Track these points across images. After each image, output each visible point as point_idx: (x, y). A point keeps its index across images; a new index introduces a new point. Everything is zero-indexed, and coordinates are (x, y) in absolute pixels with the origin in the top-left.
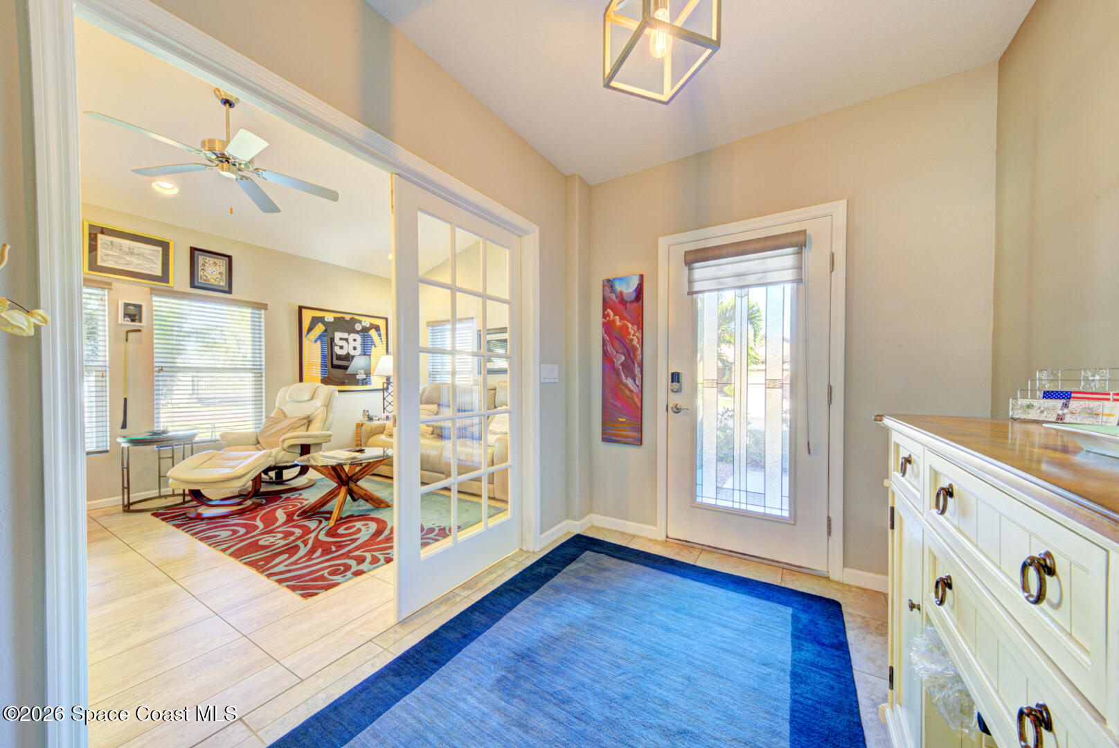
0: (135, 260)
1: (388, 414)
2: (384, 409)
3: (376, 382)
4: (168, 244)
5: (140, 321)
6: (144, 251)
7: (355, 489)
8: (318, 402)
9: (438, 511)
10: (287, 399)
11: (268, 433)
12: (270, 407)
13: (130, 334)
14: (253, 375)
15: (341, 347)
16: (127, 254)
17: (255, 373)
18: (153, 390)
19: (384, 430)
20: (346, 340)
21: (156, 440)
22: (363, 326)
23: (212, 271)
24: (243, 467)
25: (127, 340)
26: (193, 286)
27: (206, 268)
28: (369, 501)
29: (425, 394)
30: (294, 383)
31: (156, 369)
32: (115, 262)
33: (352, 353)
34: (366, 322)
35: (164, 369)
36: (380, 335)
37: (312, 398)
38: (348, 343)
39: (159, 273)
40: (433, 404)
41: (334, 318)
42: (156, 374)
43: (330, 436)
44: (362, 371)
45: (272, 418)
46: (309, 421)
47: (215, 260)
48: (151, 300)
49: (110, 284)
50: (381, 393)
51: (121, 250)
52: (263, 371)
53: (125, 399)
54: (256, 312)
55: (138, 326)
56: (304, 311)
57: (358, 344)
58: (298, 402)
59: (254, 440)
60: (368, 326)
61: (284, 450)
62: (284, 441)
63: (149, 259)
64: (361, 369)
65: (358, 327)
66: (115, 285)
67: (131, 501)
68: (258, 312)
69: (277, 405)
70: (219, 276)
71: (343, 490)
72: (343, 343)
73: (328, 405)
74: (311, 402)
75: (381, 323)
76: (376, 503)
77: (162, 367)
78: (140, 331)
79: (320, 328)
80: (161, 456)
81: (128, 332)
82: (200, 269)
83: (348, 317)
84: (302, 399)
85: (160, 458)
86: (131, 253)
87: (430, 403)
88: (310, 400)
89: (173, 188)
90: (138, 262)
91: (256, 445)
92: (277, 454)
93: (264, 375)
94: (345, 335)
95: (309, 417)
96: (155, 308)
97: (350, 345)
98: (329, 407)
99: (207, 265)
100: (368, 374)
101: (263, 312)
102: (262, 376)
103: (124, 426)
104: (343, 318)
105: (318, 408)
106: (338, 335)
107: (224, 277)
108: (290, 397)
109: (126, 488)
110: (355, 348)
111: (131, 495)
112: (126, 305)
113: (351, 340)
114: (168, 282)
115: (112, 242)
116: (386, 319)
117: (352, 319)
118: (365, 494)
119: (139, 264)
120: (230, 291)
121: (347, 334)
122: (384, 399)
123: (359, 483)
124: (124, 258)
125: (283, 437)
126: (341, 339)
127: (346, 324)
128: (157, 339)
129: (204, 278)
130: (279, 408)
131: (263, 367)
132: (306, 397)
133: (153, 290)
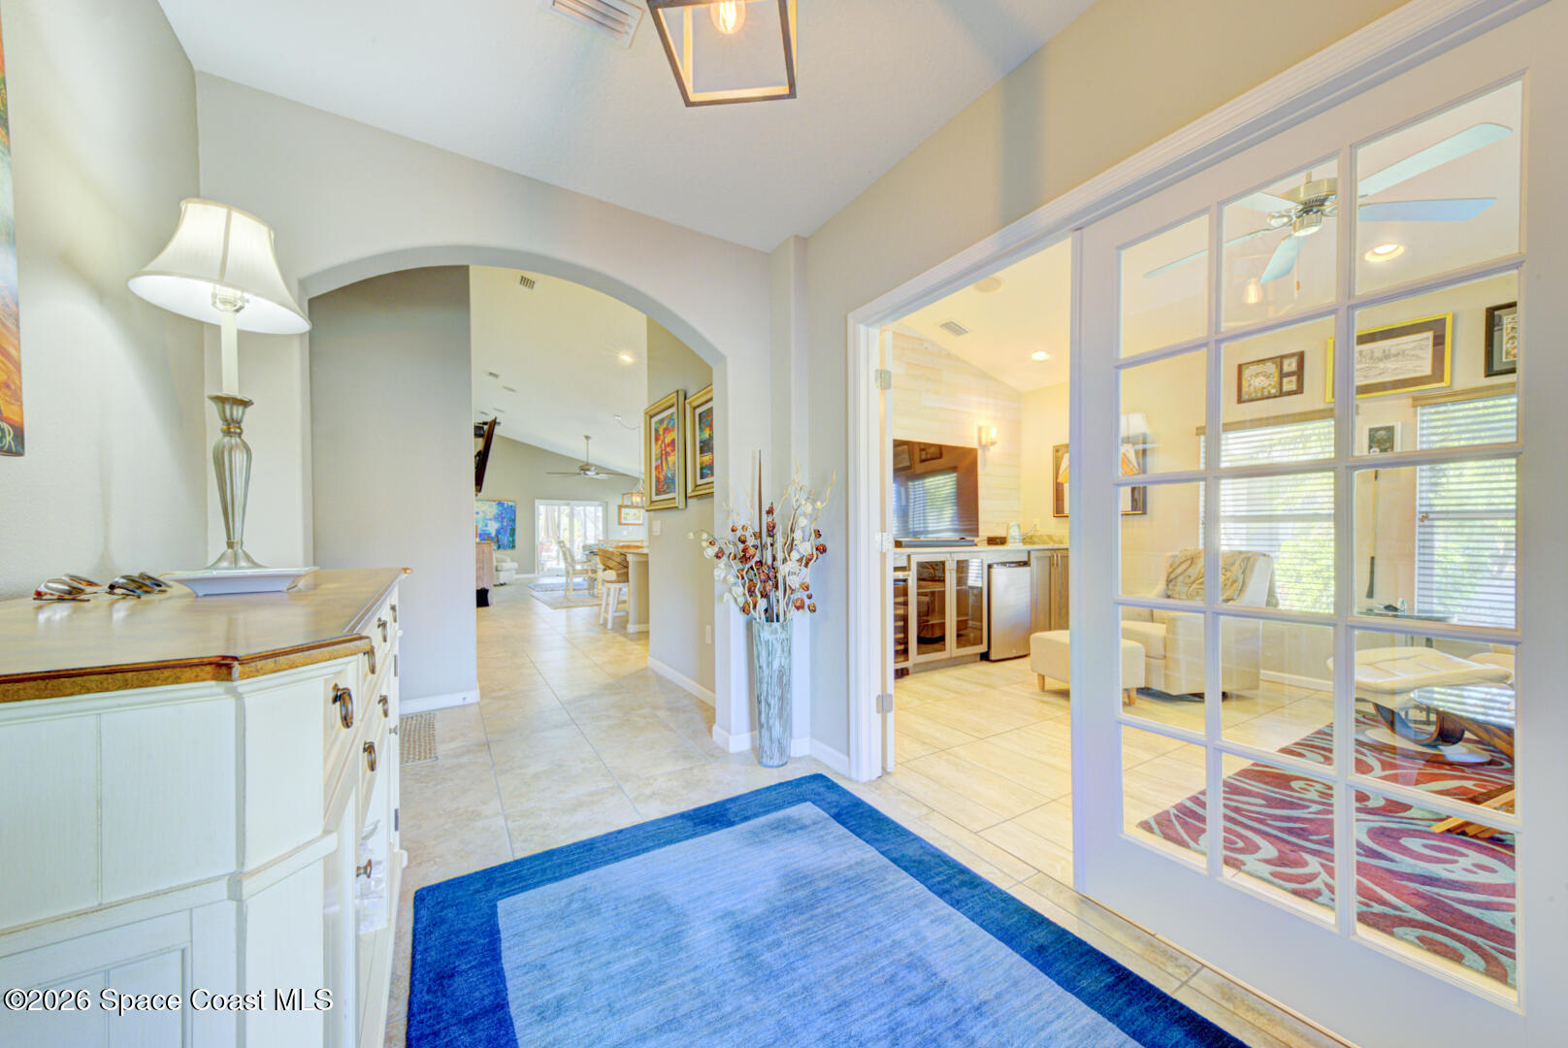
0: (1390, 365)
4: (1444, 321)
5: (1393, 450)
6: (1404, 347)
25: (1376, 479)
26: (1489, 373)
31: (1419, 516)
32: (1365, 377)
35: (1431, 516)
39: (1428, 370)
42: (1419, 523)
48: (1411, 416)
51: (1374, 357)
53: (1373, 558)
63: (1413, 355)
66: (1362, 409)
77: (1427, 513)
82: (1506, 339)
86: (1386, 356)
89: (1397, 249)
90: (1394, 367)
96: (1414, 427)
103: (1370, 595)
112: (1373, 431)
114: (1441, 381)
115: (1361, 352)
119: (1396, 369)
124: (1377, 367)
133: (1416, 399)
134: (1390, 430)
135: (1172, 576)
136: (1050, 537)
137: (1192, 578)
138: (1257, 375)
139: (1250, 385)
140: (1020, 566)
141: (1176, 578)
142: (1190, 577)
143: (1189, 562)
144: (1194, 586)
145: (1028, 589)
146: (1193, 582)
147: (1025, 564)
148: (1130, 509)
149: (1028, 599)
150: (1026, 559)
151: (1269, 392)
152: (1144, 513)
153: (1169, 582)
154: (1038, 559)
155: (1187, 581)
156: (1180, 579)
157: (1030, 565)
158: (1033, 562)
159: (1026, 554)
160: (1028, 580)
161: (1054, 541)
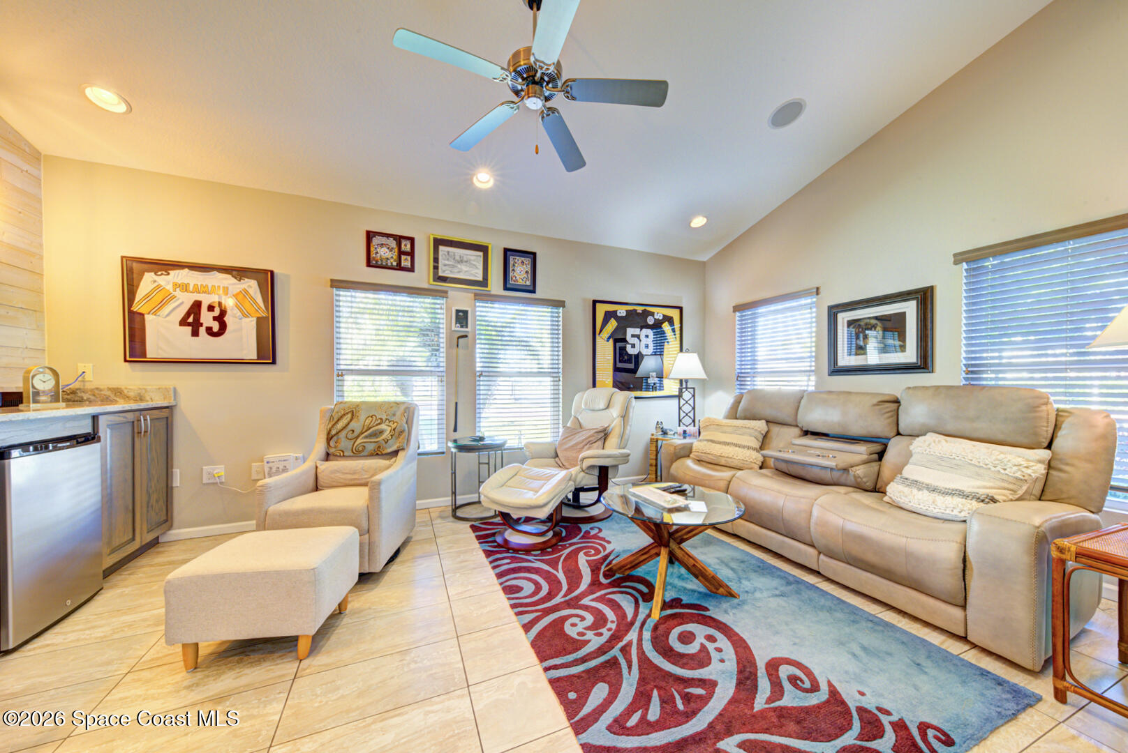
0: (464, 268)
1: (685, 428)
2: (680, 421)
3: (671, 387)
4: (487, 247)
5: (467, 327)
6: (470, 257)
7: (679, 553)
8: (615, 412)
9: (842, 644)
10: (583, 407)
11: (567, 446)
12: (567, 415)
13: (461, 340)
14: (552, 379)
15: (633, 346)
16: (459, 262)
17: (553, 377)
18: (475, 395)
19: (691, 452)
20: (638, 337)
21: (475, 446)
22: (655, 319)
23: (520, 272)
24: (544, 493)
25: (458, 346)
26: (506, 288)
27: (515, 269)
28: (700, 578)
29: (741, 405)
30: (588, 389)
31: (478, 374)
32: (451, 271)
33: (644, 351)
34: (659, 314)
35: (484, 374)
36: (674, 330)
37: (608, 407)
38: (640, 341)
39: (480, 278)
40: (759, 420)
41: (627, 311)
42: (478, 378)
43: (629, 455)
44: (654, 374)
45: (569, 428)
46: (604, 435)
47: (523, 259)
48: (475, 306)
49: (446, 292)
50: (675, 401)
51: (454, 259)
52: (561, 375)
53: (456, 403)
54: (554, 310)
55: (464, 332)
56: (598, 305)
57: (650, 342)
58: (593, 410)
59: (553, 453)
60: (661, 318)
61: (583, 471)
62: (583, 459)
63: (474, 265)
64: (654, 372)
65: (650, 321)
66: (451, 293)
67: (457, 506)
68: (556, 310)
69: (573, 413)
70: (525, 276)
71: (664, 553)
72: (635, 341)
73: (625, 416)
74: (607, 410)
75: (674, 314)
76: (711, 584)
77: (482, 372)
78: (466, 336)
79: (613, 324)
80: (481, 462)
81: (459, 338)
82: (511, 269)
83: (640, 309)
84: (597, 408)
85: (479, 463)
86: (461, 261)
87: (754, 418)
88: (605, 409)
90: (466, 269)
91: (555, 458)
92: (576, 475)
93: (561, 379)
94: (637, 331)
95: (605, 430)
96: (478, 313)
97: (642, 343)
98: (626, 418)
99: (516, 265)
100: (660, 377)
101: (561, 310)
102: (559, 380)
103: (455, 430)
104: (635, 310)
105: (615, 419)
106: (630, 331)
107: (529, 275)
108: (586, 404)
109: (454, 493)
110: (647, 346)
111: (457, 497)
112: (458, 311)
113: (642, 337)
114: (487, 287)
115: (448, 252)
116: (681, 309)
117: (644, 311)
118: (694, 565)
119: (466, 271)
120: (534, 291)
121: (639, 330)
122: (680, 408)
123: (684, 545)
124: (456, 267)
125: (581, 456)
126: (633, 336)
127: (638, 318)
128: (479, 344)
129: (514, 278)
130: (575, 417)
131: (560, 370)
132: (602, 405)
133: (476, 295)
134: (466, 313)
135: (333, 432)
136: (118, 392)
137: (356, 434)
138: (382, 245)
139: (377, 253)
140: (79, 443)
141: (337, 433)
142: (353, 431)
143: (349, 416)
144: (359, 441)
145: (98, 481)
146: (357, 437)
147: (89, 438)
148: (255, 357)
149: (99, 497)
150: (89, 430)
151: (392, 263)
152: (274, 362)
153: (329, 439)
154: (112, 426)
155: (350, 436)
156: (343, 434)
157: (99, 440)
158: (105, 432)
159: (89, 422)
160: (98, 464)
161: (127, 398)
